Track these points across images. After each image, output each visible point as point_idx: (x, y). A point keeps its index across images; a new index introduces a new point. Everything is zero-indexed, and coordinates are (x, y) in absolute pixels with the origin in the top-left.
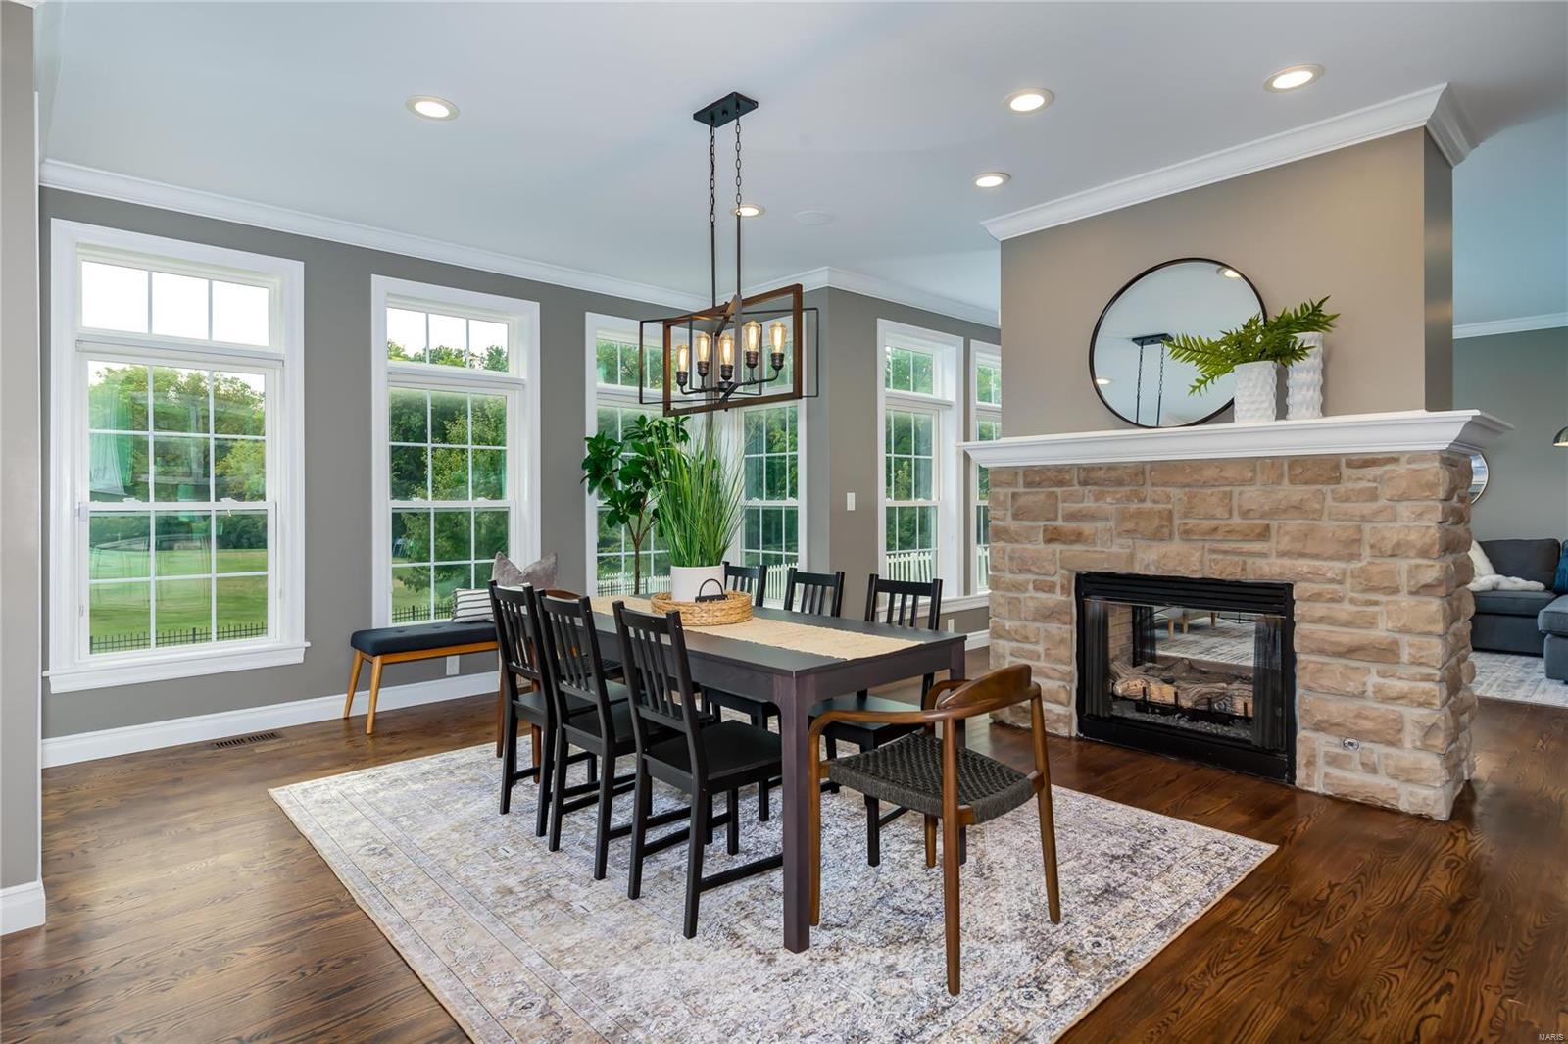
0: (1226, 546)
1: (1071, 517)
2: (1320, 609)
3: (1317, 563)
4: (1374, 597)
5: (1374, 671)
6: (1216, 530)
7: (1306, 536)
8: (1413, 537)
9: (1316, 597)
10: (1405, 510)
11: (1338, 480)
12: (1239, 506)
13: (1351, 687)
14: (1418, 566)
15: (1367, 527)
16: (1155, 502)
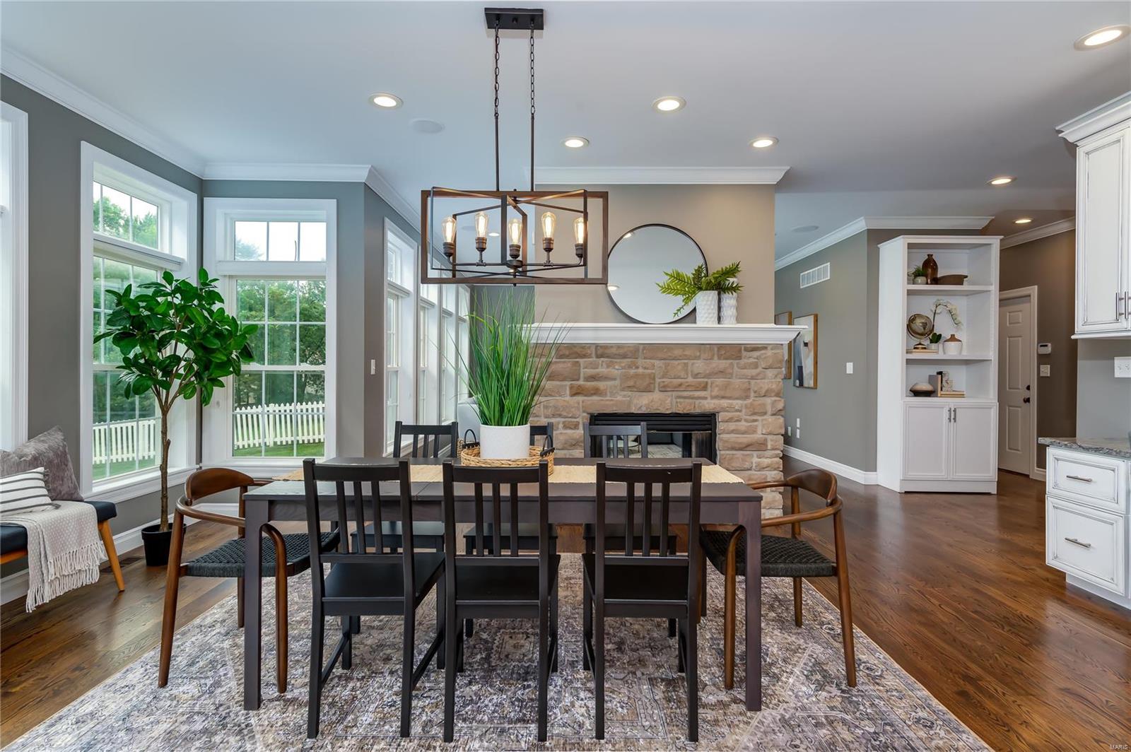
0: (685, 394)
1: (590, 378)
2: (732, 426)
3: (730, 401)
4: (755, 417)
5: (755, 455)
6: (680, 385)
7: (726, 387)
8: (774, 386)
9: (730, 420)
10: (770, 373)
11: (740, 358)
12: (692, 371)
13: (747, 465)
14: (775, 401)
15: (753, 382)
16: (645, 368)
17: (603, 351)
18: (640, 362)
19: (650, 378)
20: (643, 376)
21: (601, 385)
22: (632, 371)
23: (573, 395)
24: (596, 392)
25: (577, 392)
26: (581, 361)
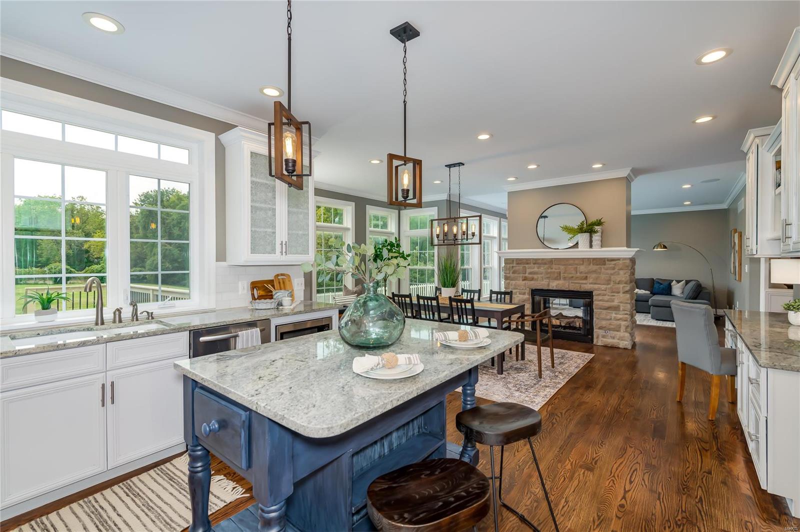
0: (576, 281)
1: (530, 273)
2: (601, 298)
3: (599, 286)
4: (614, 294)
5: (614, 313)
6: (573, 277)
7: (597, 278)
8: (623, 279)
9: (599, 295)
10: (622, 272)
11: (605, 264)
12: (579, 271)
13: (608, 317)
14: (624, 286)
15: (612, 277)
16: (556, 269)
17: (536, 262)
18: (554, 266)
19: (558, 274)
20: (554, 272)
21: (535, 276)
22: (549, 270)
23: (523, 280)
24: (532, 279)
25: (525, 279)
26: (527, 266)
